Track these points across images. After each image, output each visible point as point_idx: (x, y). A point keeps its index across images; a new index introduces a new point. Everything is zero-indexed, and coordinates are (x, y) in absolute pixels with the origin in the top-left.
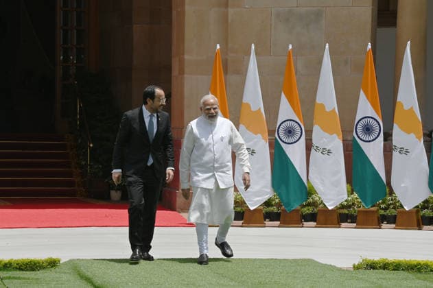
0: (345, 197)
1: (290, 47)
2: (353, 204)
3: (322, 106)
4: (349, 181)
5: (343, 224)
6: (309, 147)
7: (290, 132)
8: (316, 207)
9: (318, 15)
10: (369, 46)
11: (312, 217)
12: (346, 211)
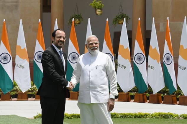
0: (30, 87)
1: (4, 20)
2: (34, 90)
3: (20, 47)
4: (32, 79)
5: (29, 99)
6: (14, 65)
7: (5, 58)
8: (18, 91)
9: (17, 6)
10: (40, 20)
11: (15, 96)
12: (30, 93)
